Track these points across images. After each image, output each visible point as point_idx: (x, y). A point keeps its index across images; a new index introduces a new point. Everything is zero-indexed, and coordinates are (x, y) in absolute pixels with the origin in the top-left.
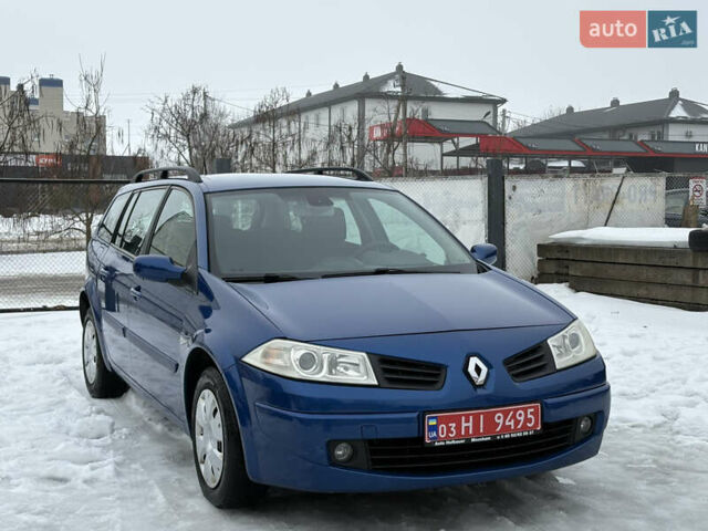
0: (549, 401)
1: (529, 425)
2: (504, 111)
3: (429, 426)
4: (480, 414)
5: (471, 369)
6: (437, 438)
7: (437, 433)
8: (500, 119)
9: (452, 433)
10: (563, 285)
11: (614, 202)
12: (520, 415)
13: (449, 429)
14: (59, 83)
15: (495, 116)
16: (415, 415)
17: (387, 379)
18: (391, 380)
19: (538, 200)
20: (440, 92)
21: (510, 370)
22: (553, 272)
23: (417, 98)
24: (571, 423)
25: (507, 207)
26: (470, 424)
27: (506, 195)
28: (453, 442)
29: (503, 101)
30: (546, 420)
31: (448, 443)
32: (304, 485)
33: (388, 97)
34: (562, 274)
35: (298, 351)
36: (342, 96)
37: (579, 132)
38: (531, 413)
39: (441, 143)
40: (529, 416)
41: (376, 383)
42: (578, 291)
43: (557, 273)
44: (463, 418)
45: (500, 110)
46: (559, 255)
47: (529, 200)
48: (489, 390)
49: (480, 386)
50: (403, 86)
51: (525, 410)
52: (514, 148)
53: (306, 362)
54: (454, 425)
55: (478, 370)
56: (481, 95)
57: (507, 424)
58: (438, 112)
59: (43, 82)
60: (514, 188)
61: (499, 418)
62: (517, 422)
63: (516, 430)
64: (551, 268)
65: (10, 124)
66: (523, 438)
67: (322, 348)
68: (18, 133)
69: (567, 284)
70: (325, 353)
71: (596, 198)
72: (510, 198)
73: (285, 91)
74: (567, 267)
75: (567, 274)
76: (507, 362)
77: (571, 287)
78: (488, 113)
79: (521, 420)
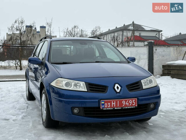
0: (140, 98)
1: (133, 105)
2: (162, 34)
3: (102, 104)
4: (118, 100)
5: (116, 88)
6: (104, 107)
7: (104, 106)
8: (160, 36)
9: (109, 106)
10: (169, 76)
11: (185, 54)
12: (130, 102)
13: (108, 105)
14: (45, 27)
15: (159, 35)
16: (97, 100)
17: (90, 89)
18: (91, 90)
19: (163, 53)
20: (144, 29)
21: (128, 88)
22: (166, 73)
23: (137, 30)
24: (147, 105)
25: (154, 55)
26: (115, 104)
27: (154, 51)
28: (109, 109)
29: (161, 31)
30: (139, 104)
31: (107, 109)
32: (67, 121)
33: (129, 30)
34: (169, 74)
35: (65, 81)
36: (118, 30)
37: (183, 40)
38: (134, 101)
39: (144, 42)
40: (133, 102)
41: (86, 91)
42: (173, 78)
43: (168, 73)
44: (112, 102)
45: (160, 33)
46: (168, 68)
47: (161, 53)
48: (121, 94)
49: (118, 93)
50: (133, 27)
51: (132, 100)
52: (164, 43)
53: (67, 84)
54: (109, 104)
55: (118, 88)
56: (155, 29)
57: (126, 104)
58: (143, 34)
59: (41, 27)
60: (156, 50)
61: (124, 102)
62: (129, 104)
63: (129, 106)
64: (166, 72)
65: (27, 35)
66: (131, 108)
67: (72, 80)
68: (30, 38)
69: (170, 76)
70: (73, 82)
71: (180, 53)
72: (155, 52)
73: (99, 27)
74: (170, 71)
75: (170, 73)
76: (127, 86)
77: (171, 77)
78: (157, 34)
79: (131, 103)
